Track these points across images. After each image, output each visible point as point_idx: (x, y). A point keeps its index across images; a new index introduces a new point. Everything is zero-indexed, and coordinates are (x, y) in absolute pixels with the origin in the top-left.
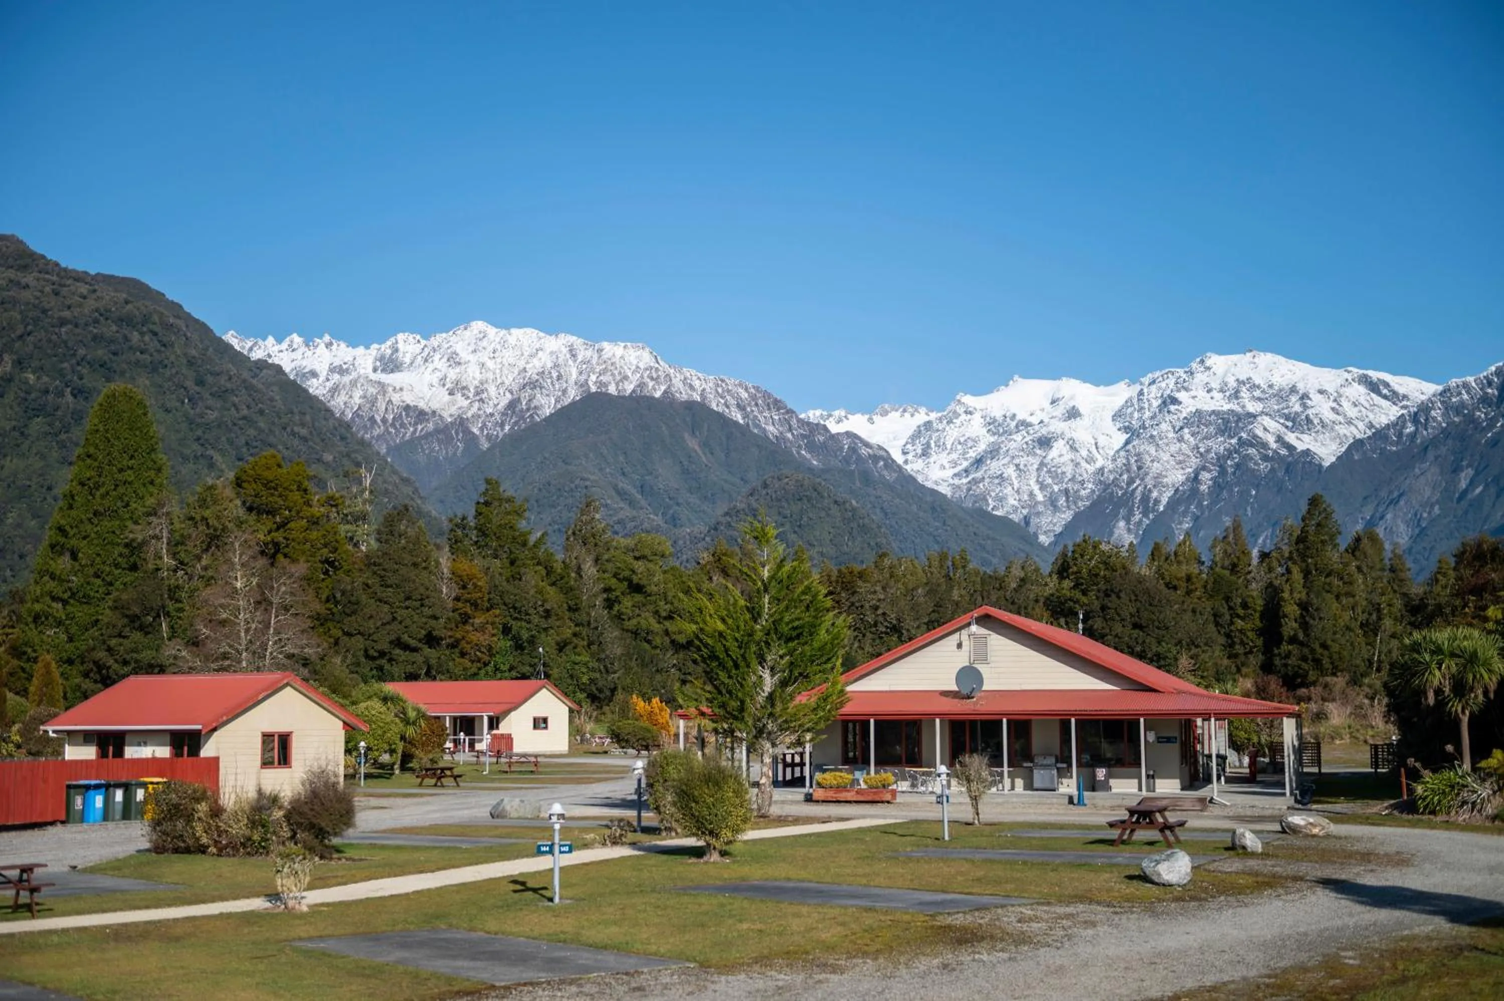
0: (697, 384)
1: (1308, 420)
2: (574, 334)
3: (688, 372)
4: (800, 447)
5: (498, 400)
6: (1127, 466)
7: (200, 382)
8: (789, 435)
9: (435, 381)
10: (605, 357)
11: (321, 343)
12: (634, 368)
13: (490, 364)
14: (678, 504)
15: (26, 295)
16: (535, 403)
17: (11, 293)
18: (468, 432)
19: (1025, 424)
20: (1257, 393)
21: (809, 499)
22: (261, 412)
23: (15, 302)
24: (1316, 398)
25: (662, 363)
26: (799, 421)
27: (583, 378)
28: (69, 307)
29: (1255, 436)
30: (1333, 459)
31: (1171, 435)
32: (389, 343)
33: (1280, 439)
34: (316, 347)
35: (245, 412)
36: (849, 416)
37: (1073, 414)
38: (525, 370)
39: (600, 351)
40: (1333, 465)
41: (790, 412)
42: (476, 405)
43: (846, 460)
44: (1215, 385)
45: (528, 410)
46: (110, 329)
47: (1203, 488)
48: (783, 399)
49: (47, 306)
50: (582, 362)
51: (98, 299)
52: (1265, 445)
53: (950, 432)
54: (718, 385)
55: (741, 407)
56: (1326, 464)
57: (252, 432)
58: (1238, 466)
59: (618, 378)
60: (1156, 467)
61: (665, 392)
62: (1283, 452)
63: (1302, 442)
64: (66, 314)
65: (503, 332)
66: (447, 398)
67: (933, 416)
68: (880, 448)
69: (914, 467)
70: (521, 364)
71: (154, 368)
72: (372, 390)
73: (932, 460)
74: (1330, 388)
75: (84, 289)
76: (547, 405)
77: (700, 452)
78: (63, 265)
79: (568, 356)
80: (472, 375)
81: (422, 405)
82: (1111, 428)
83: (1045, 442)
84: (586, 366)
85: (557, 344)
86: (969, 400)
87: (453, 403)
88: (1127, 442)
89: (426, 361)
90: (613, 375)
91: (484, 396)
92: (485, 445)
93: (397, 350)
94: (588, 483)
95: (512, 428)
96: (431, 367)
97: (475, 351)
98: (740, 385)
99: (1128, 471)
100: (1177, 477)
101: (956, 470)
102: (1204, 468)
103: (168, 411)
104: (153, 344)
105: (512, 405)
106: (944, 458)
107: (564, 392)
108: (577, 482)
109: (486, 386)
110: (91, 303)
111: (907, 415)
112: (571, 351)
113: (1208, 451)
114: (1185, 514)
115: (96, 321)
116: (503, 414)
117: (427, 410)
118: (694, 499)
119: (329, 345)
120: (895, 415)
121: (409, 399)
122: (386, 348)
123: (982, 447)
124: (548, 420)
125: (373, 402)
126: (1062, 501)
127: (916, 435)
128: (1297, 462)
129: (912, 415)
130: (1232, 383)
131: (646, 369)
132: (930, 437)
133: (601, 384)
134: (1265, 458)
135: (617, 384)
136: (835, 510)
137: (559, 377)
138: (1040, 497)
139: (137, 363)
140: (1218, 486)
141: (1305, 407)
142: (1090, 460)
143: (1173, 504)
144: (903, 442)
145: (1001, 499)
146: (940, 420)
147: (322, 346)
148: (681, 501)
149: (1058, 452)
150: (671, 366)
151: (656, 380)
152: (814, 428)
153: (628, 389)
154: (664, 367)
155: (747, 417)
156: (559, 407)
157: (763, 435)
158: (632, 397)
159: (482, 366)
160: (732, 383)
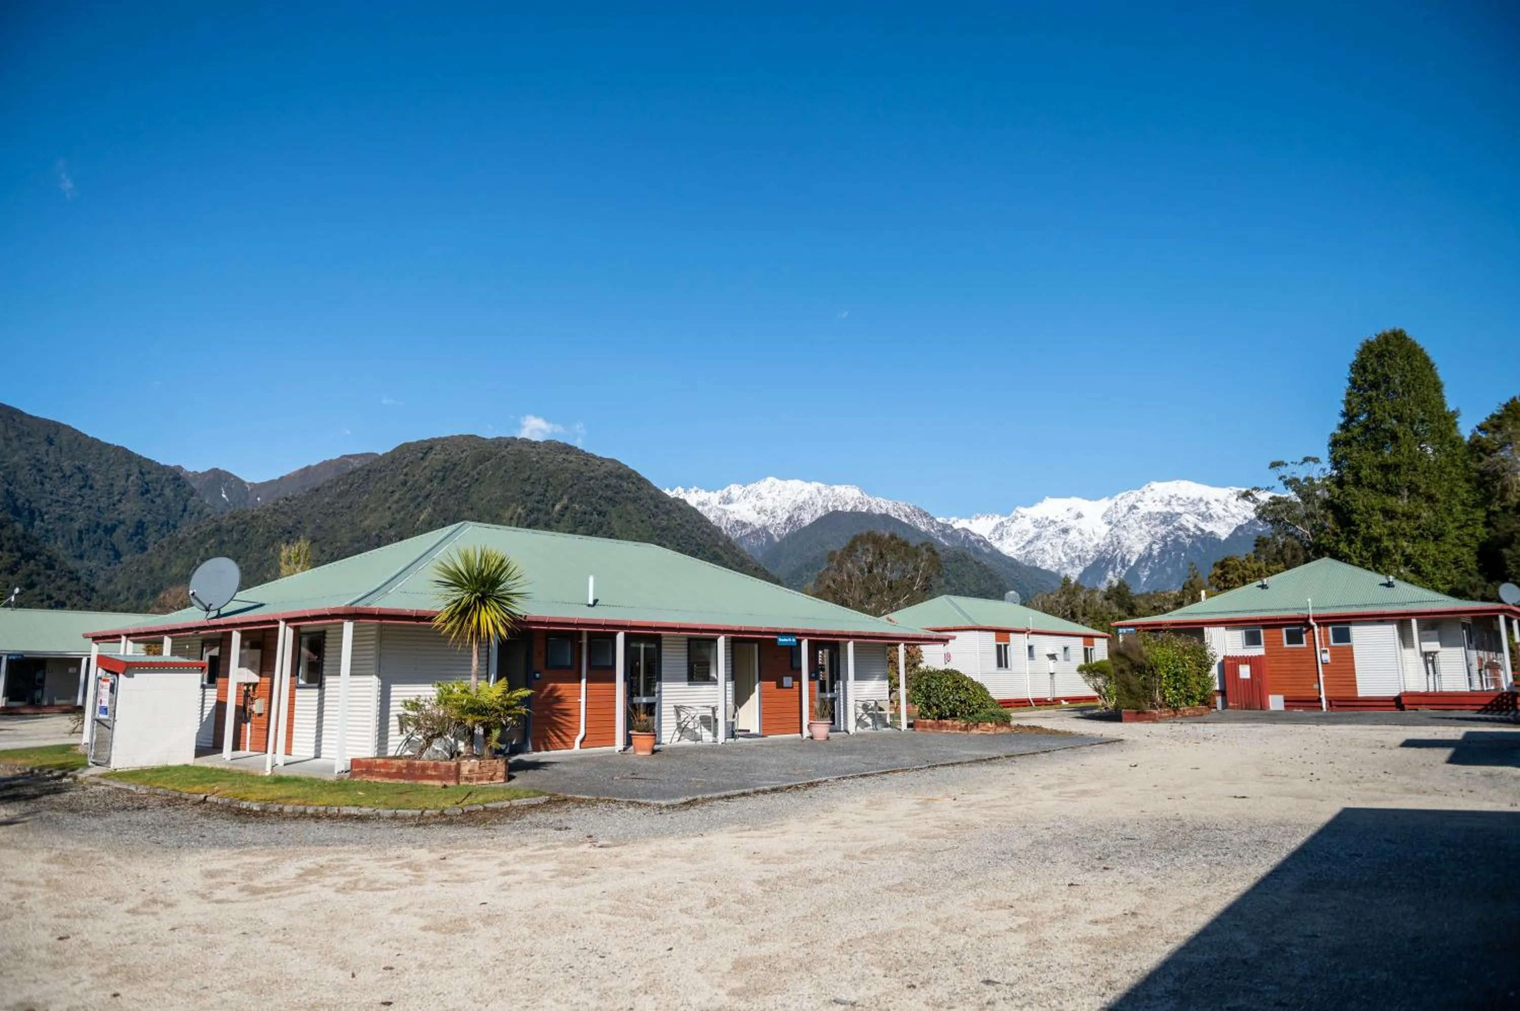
0: (883, 505)
1: (1211, 516)
2: (819, 482)
3: (878, 499)
4: (939, 536)
5: (783, 517)
6: (1112, 542)
7: (656, 507)
8: (933, 530)
9: (750, 508)
10: (836, 493)
11: (692, 490)
12: (850, 498)
13: (778, 499)
15: (572, 466)
16: (801, 517)
17: (565, 465)
18: (767, 533)
19: (1055, 522)
20: (1181, 502)
22: (687, 521)
23: (567, 469)
24: (1214, 504)
25: (865, 495)
26: (938, 523)
27: (825, 504)
28: (592, 472)
29: (1182, 525)
30: (1227, 536)
31: (1135, 525)
32: (726, 489)
33: (1196, 526)
35: (679, 521)
36: (959, 520)
37: (1079, 516)
38: (795, 501)
39: (833, 490)
40: (1226, 539)
41: (932, 518)
42: (771, 519)
43: (963, 542)
44: (1157, 498)
45: (797, 521)
46: (613, 482)
47: (1155, 553)
48: (928, 512)
49: (582, 471)
50: (825, 496)
52: (1188, 530)
53: (1013, 527)
54: (894, 506)
55: (907, 516)
56: (1223, 539)
57: (683, 531)
58: (1174, 541)
60: (1127, 543)
61: (868, 510)
62: (1198, 533)
63: (1208, 527)
64: (592, 474)
65: (783, 482)
66: (756, 516)
67: (1004, 519)
68: (981, 536)
69: (997, 545)
70: (793, 498)
71: (635, 500)
72: (719, 513)
73: (1005, 541)
74: (1222, 499)
75: (598, 462)
76: (807, 519)
79: (817, 493)
80: (769, 505)
81: (744, 520)
82: (1102, 523)
83: (1065, 531)
84: (826, 498)
85: (812, 487)
86: (1023, 510)
87: (760, 518)
88: (1111, 530)
89: (745, 497)
90: (840, 502)
91: (775, 514)
92: (777, 539)
93: (730, 493)
95: (790, 530)
96: (748, 500)
97: (770, 492)
98: (906, 505)
99: (1113, 545)
100: (1140, 548)
101: (1019, 546)
102: (1154, 542)
103: (642, 521)
104: (634, 488)
105: (790, 519)
106: (1011, 540)
107: (816, 511)
109: (776, 509)
110: (603, 469)
112: (818, 490)
113: (1156, 533)
114: (1145, 567)
115: (606, 477)
116: (786, 523)
117: (747, 522)
119: (696, 492)
120: (982, 520)
121: (738, 517)
122: (725, 492)
123: (1031, 535)
124: (811, 525)
125: (720, 519)
126: (1077, 562)
127: (996, 529)
128: (1205, 538)
129: (992, 518)
130: (1167, 498)
131: (857, 499)
132: (1003, 530)
133: (834, 507)
134: (1189, 536)
135: (843, 506)
136: (975, 566)
137: (813, 504)
138: (1064, 560)
139: (627, 498)
140: (1163, 552)
141: (1208, 509)
142: (1091, 540)
143: (1138, 562)
144: (989, 533)
145: (1043, 561)
146: (1008, 521)
147: (693, 493)
149: (1073, 536)
150: (870, 496)
151: (862, 503)
152: (945, 526)
153: (849, 508)
154: (866, 497)
155: (910, 521)
156: (814, 520)
157: (919, 530)
158: (851, 512)
159: (774, 499)
160: (901, 504)
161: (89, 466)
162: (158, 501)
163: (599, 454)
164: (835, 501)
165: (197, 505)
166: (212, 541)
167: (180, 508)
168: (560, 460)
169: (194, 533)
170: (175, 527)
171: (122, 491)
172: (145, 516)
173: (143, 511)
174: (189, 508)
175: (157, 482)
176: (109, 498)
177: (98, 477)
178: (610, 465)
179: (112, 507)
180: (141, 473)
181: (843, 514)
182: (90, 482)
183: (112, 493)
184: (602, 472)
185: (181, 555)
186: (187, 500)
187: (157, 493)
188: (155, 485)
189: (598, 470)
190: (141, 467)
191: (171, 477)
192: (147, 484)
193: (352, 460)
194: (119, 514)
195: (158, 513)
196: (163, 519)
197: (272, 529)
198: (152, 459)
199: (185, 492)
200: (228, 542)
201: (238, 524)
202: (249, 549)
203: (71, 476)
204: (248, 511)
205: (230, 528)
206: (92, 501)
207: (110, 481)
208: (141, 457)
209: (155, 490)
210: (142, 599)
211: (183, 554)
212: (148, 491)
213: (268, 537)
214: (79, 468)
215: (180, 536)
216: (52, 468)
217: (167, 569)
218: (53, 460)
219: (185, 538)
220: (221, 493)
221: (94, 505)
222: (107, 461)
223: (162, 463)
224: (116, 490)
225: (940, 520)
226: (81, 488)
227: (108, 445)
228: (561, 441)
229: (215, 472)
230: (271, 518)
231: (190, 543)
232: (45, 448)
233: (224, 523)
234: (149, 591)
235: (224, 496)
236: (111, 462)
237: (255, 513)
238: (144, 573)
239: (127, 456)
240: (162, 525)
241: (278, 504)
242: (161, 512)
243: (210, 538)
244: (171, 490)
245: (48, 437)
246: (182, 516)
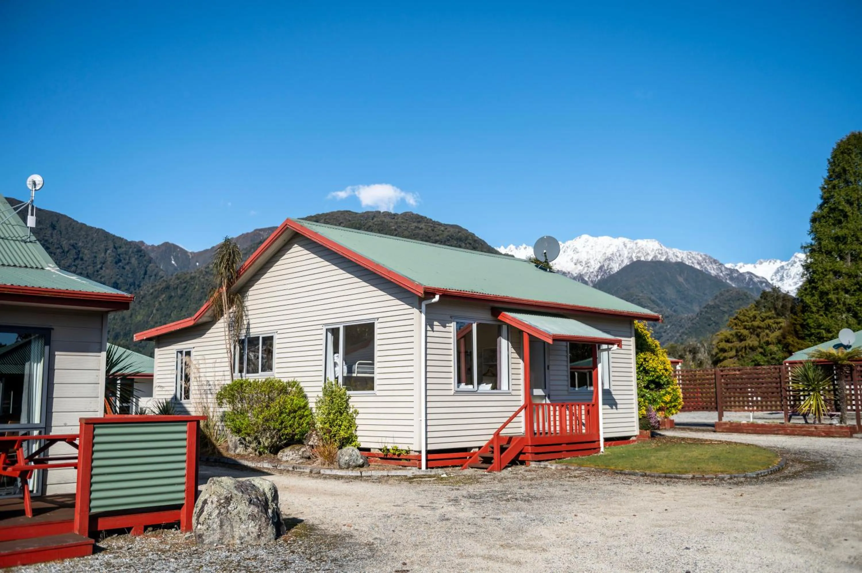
0: (679, 255)
2: (624, 237)
3: (675, 250)
4: (726, 279)
5: (595, 266)
8: (721, 274)
10: (638, 246)
11: (522, 247)
12: (651, 249)
13: (591, 252)
14: (677, 305)
15: (421, 232)
16: (610, 266)
17: (417, 231)
21: (743, 299)
25: (663, 247)
26: (726, 268)
27: (630, 255)
28: (438, 235)
34: (520, 249)
36: (745, 265)
38: (605, 253)
39: (636, 243)
41: (721, 264)
42: (586, 269)
43: (748, 284)
45: (607, 269)
48: (718, 259)
49: (430, 235)
50: (630, 249)
51: (448, 231)
53: (793, 270)
54: (688, 255)
55: (699, 264)
59: (645, 254)
61: (666, 259)
64: (437, 238)
65: (595, 239)
66: (574, 266)
67: (784, 263)
68: (763, 278)
69: (778, 285)
70: (604, 251)
73: (785, 282)
75: (443, 228)
76: (616, 268)
77: (684, 283)
78: (433, 220)
79: (623, 246)
80: (583, 257)
85: (620, 241)
86: (801, 256)
87: (577, 268)
89: (564, 252)
90: (643, 253)
91: (589, 265)
94: (639, 297)
95: (601, 277)
97: (584, 247)
98: (698, 254)
101: (797, 286)
105: (601, 268)
106: (791, 281)
107: (622, 261)
108: (634, 297)
109: (589, 261)
110: (446, 233)
111: (771, 263)
112: (624, 244)
116: (598, 272)
117: (566, 271)
118: (683, 302)
119: (525, 248)
120: (765, 264)
124: (618, 272)
127: (777, 272)
129: (774, 264)
131: (657, 250)
132: (784, 273)
133: (638, 257)
135: (645, 257)
137: (620, 255)
144: (771, 275)
146: (788, 265)
148: (677, 304)
150: (667, 247)
151: (662, 254)
152: (732, 271)
153: (650, 258)
154: (664, 248)
155: (702, 267)
156: (620, 268)
157: (709, 275)
158: (652, 261)
159: (588, 252)
160: (694, 253)
161: (80, 244)
162: (127, 267)
163: (443, 222)
164: (639, 252)
165: (154, 270)
166: (164, 296)
167: (142, 272)
168: (413, 228)
169: (151, 291)
170: (139, 286)
171: (103, 262)
172: (119, 279)
173: (117, 275)
174: (148, 272)
175: (126, 254)
176: (94, 267)
177: (86, 251)
178: (452, 230)
179: (96, 273)
180: (115, 248)
181: (645, 263)
182: (81, 255)
183: (96, 263)
184: (445, 236)
185: (143, 307)
186: (147, 266)
187: (127, 261)
188: (124, 256)
189: (442, 234)
190: (114, 243)
191: (135, 250)
192: (119, 255)
193: (262, 233)
194: (101, 278)
195: (127, 276)
196: (131, 280)
197: (205, 286)
198: (122, 237)
199: (145, 260)
200: (175, 296)
201: (181, 283)
202: (189, 302)
203: (68, 252)
204: (188, 273)
205: (175, 286)
206: (82, 269)
207: (94, 254)
208: (114, 236)
209: (124, 259)
210: (117, 339)
211: (144, 306)
212: (120, 261)
213: (202, 292)
214: (73, 246)
215: (142, 293)
216: (56, 246)
217: (134, 317)
218: (55, 241)
219: (146, 294)
220: (171, 260)
221: (83, 272)
222: (92, 240)
223: (129, 240)
224: (98, 261)
225: (728, 266)
226: (75, 260)
227: (92, 228)
228: (415, 212)
229: (166, 244)
230: (204, 278)
231: (148, 298)
232: (50, 232)
233: (171, 283)
234: (122, 333)
235: (173, 262)
236: (94, 240)
237: (193, 275)
238: (118, 321)
239: (106, 236)
240: (130, 286)
241: (208, 267)
242: (130, 275)
243: (162, 294)
244: (136, 259)
245: (52, 223)
246: (144, 278)
